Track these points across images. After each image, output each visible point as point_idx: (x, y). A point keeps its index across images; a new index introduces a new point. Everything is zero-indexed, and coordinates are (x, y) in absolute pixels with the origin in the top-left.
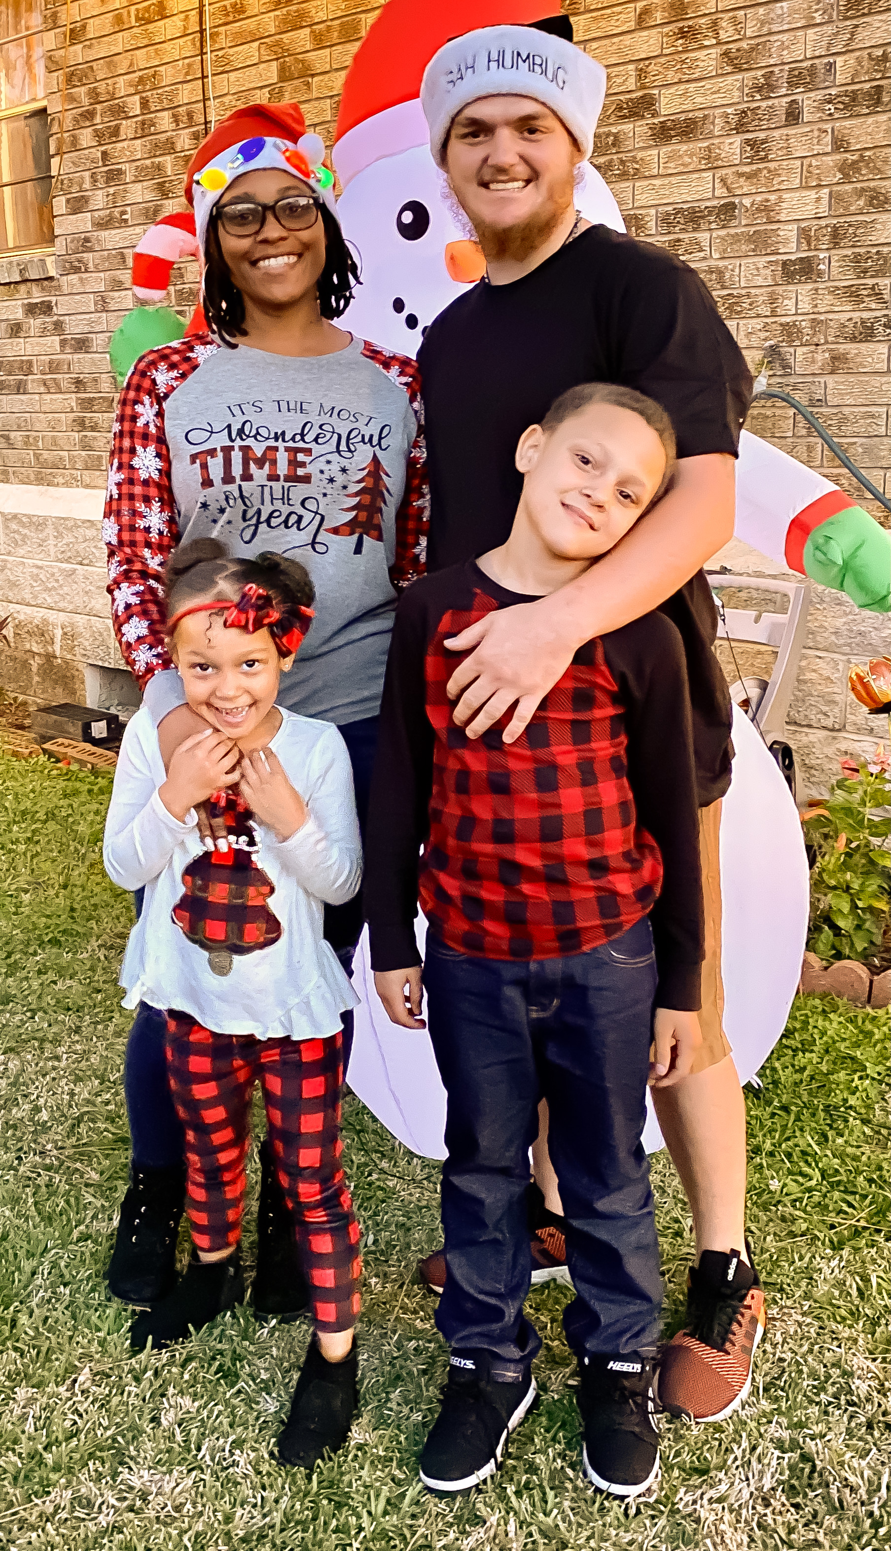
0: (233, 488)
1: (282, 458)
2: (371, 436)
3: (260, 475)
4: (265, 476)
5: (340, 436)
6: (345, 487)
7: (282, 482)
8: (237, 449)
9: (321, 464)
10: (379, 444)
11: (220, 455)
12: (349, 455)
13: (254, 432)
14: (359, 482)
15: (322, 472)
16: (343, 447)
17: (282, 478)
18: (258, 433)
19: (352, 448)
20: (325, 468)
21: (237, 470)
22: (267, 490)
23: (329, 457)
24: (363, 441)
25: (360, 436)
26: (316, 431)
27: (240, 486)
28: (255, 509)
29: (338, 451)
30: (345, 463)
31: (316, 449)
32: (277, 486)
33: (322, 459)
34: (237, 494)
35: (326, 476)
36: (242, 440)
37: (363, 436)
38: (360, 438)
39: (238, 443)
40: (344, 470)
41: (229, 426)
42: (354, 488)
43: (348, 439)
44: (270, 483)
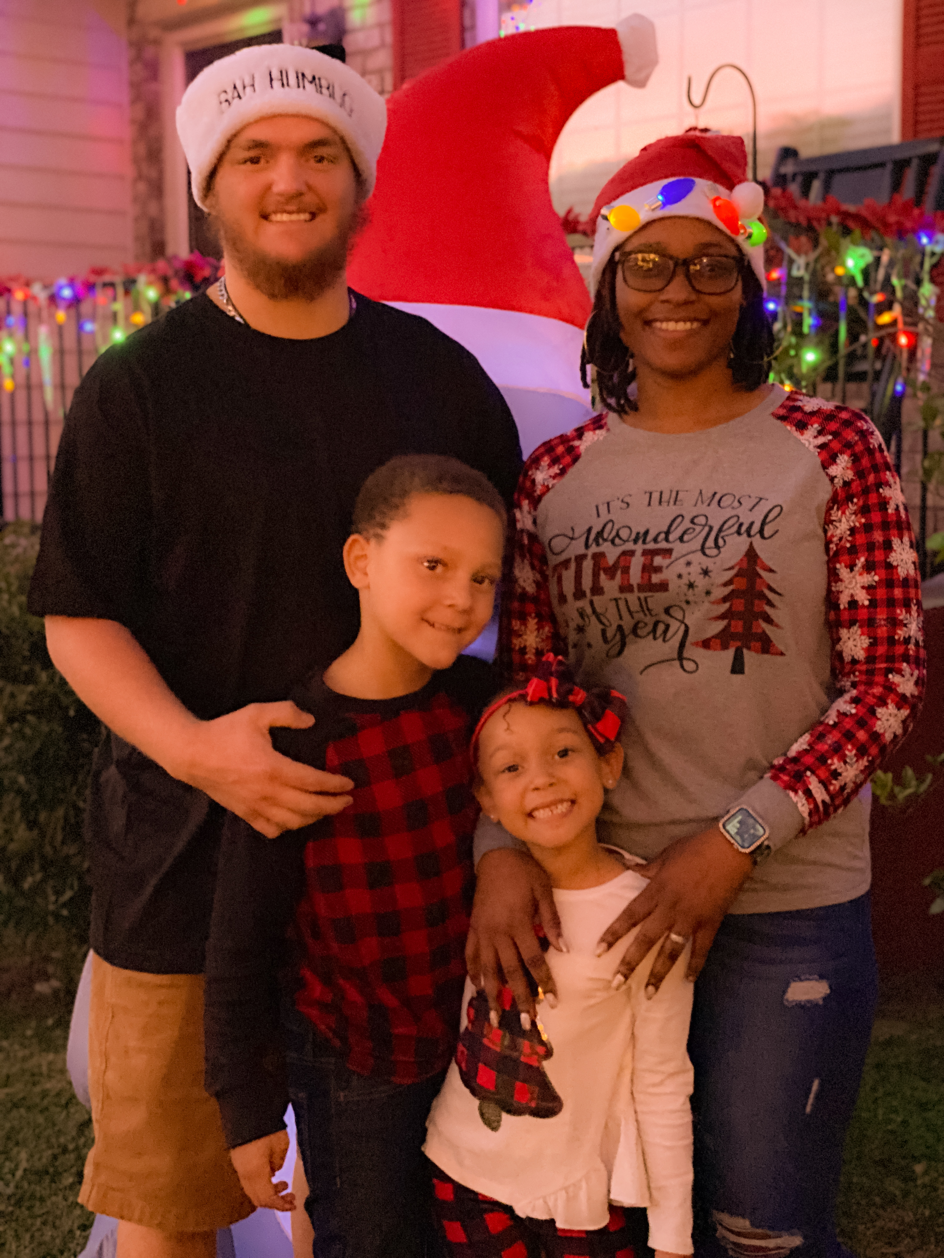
0: (583, 604)
1: (637, 563)
2: (752, 524)
3: (610, 586)
4: (617, 588)
5: (711, 528)
6: (708, 593)
7: (636, 593)
8: (589, 557)
9: (679, 567)
10: (761, 532)
11: (573, 565)
12: (715, 552)
13: (614, 533)
14: (726, 584)
15: (680, 576)
16: (710, 542)
17: (636, 589)
18: (618, 535)
19: (721, 542)
20: (684, 571)
21: (587, 583)
22: (622, 604)
23: (689, 558)
24: (739, 533)
25: (736, 527)
26: (687, 524)
27: (592, 603)
28: (614, 627)
29: (703, 549)
30: (707, 563)
31: (679, 548)
32: (632, 598)
33: (683, 561)
34: (589, 610)
35: (685, 580)
36: (598, 544)
37: (741, 525)
38: (735, 528)
39: (594, 549)
40: (706, 572)
41: (589, 530)
42: (720, 592)
43: (720, 530)
44: (623, 596)
